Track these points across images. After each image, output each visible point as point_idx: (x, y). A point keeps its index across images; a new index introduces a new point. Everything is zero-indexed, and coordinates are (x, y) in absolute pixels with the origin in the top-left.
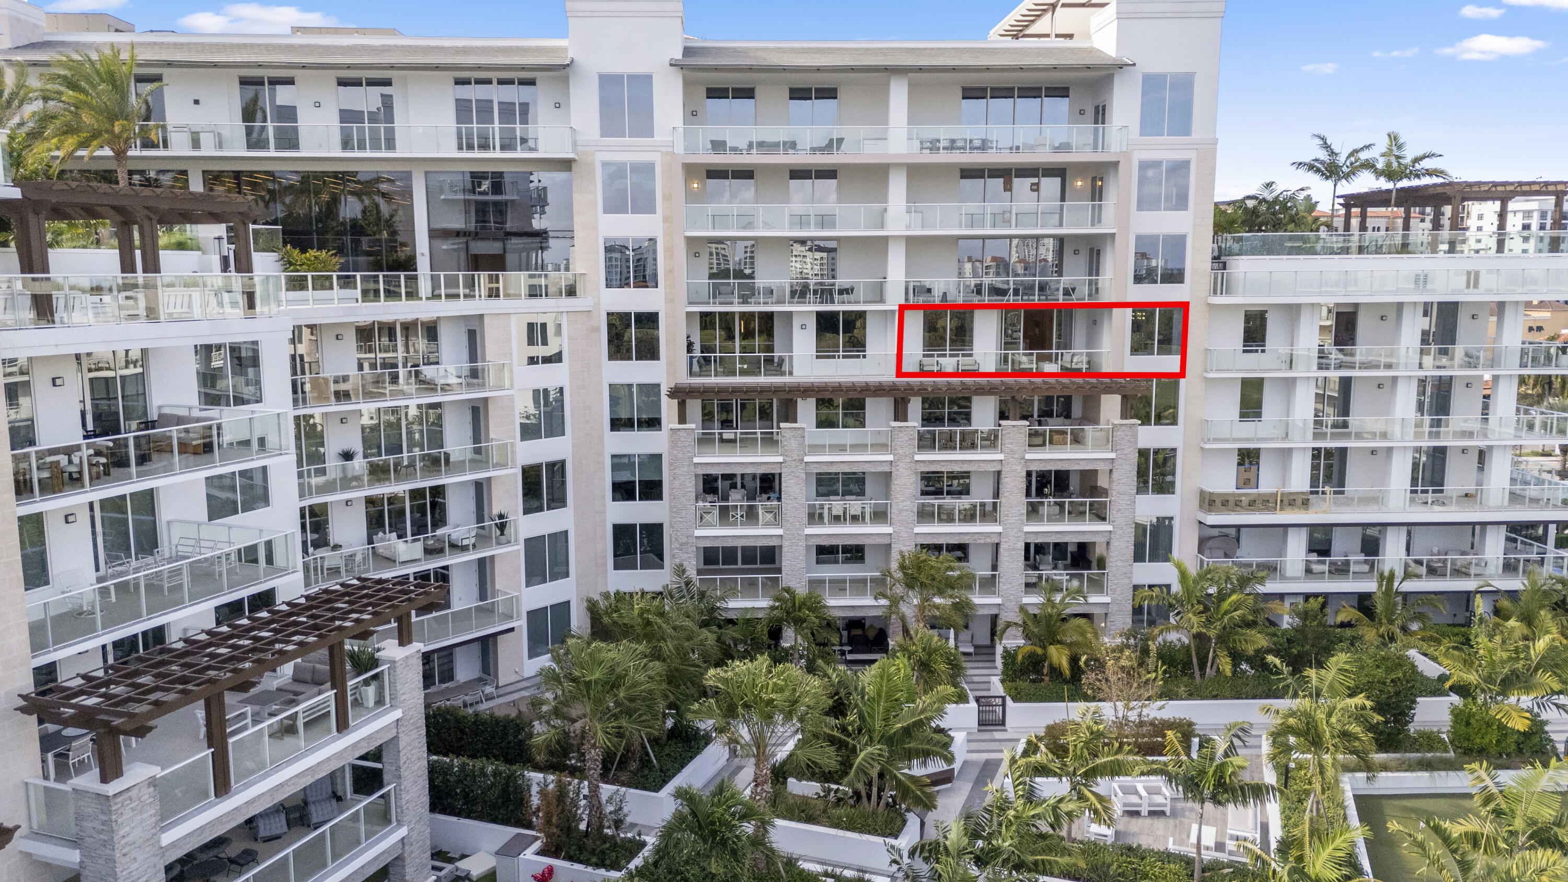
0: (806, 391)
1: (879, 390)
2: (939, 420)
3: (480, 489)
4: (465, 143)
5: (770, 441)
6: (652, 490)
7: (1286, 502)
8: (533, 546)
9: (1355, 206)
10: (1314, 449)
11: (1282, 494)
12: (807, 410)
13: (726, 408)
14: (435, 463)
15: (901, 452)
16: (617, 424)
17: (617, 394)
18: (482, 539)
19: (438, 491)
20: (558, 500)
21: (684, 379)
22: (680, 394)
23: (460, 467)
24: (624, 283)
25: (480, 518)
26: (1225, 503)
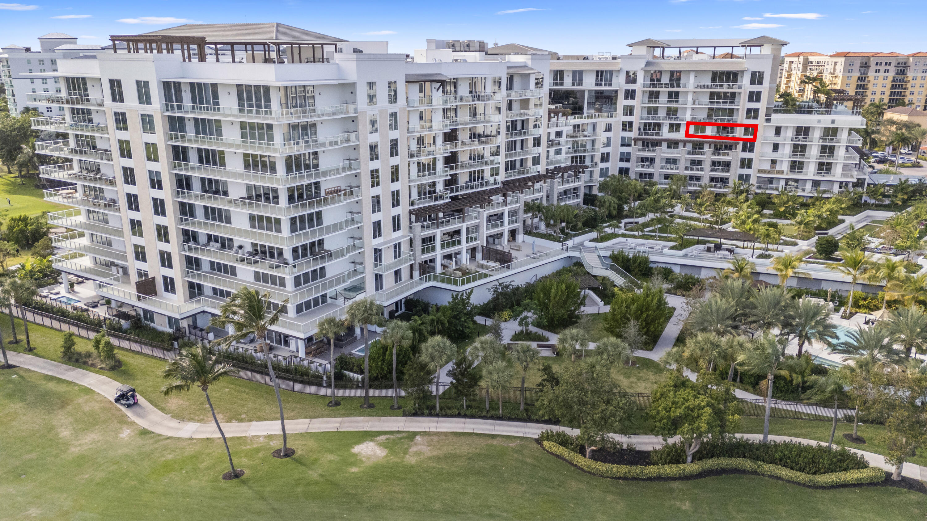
0: (665, 140)
1: (681, 141)
2: (696, 149)
3: (592, 157)
4: (597, 85)
5: (654, 151)
6: (628, 160)
8: (602, 169)
11: (782, 171)
12: (664, 145)
13: (648, 143)
14: (585, 151)
15: (682, 155)
16: (622, 145)
17: (623, 139)
18: (592, 166)
19: (584, 157)
20: (607, 161)
21: (637, 136)
22: (636, 140)
23: (589, 152)
24: (627, 115)
25: (592, 162)
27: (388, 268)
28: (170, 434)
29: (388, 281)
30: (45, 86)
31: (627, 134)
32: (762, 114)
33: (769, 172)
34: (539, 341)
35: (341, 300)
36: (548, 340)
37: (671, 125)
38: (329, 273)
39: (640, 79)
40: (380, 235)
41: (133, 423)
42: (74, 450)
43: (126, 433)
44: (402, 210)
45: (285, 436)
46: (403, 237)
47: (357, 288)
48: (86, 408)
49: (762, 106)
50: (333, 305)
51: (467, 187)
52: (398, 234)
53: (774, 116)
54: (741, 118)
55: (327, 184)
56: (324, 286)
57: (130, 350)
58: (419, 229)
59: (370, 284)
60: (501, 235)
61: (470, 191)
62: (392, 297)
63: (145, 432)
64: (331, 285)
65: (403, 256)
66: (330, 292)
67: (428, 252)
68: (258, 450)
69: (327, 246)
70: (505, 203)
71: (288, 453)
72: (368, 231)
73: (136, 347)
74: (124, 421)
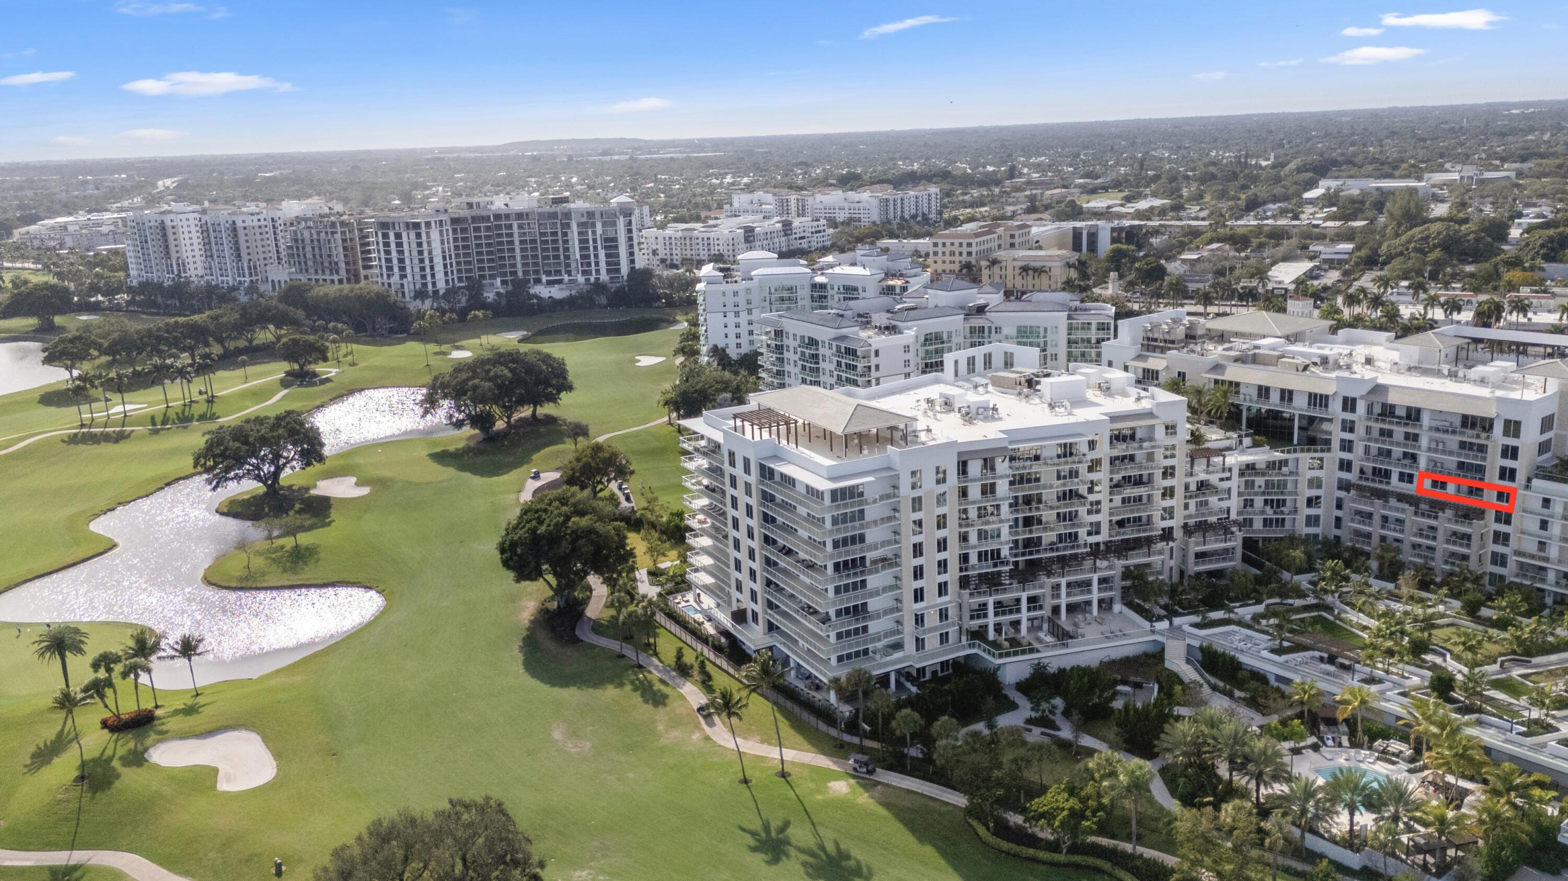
0: (1392, 492)
3: (1295, 501)
5: (1372, 504)
12: (1392, 498)
16: (1338, 489)
19: (1284, 500)
20: (1318, 506)
21: (1358, 481)
22: (1355, 485)
23: (1290, 495)
24: (1344, 451)
27: (931, 630)
28: (722, 743)
29: (932, 642)
30: (737, 320)
31: (1345, 475)
32: (1521, 477)
33: (1533, 557)
34: (1046, 727)
35: (878, 656)
36: (1059, 729)
37: (1401, 475)
38: (871, 630)
39: (1361, 407)
40: (922, 599)
41: (703, 730)
42: (663, 741)
43: (696, 736)
44: (952, 576)
45: (782, 761)
46: (950, 602)
47: (898, 646)
48: (678, 711)
49: (1522, 465)
50: (873, 659)
51: (1052, 550)
52: (944, 599)
53: (1536, 482)
54: (1493, 476)
55: (870, 555)
56: (865, 642)
57: (720, 668)
58: (967, 596)
59: (910, 646)
60: (1089, 603)
61: (1055, 554)
62: (937, 657)
63: (707, 738)
64: (873, 640)
65: (950, 620)
66: (871, 647)
67: (979, 617)
68: (769, 768)
69: (870, 608)
70: (1095, 569)
71: (784, 775)
72: (908, 596)
73: (725, 665)
74: (698, 727)
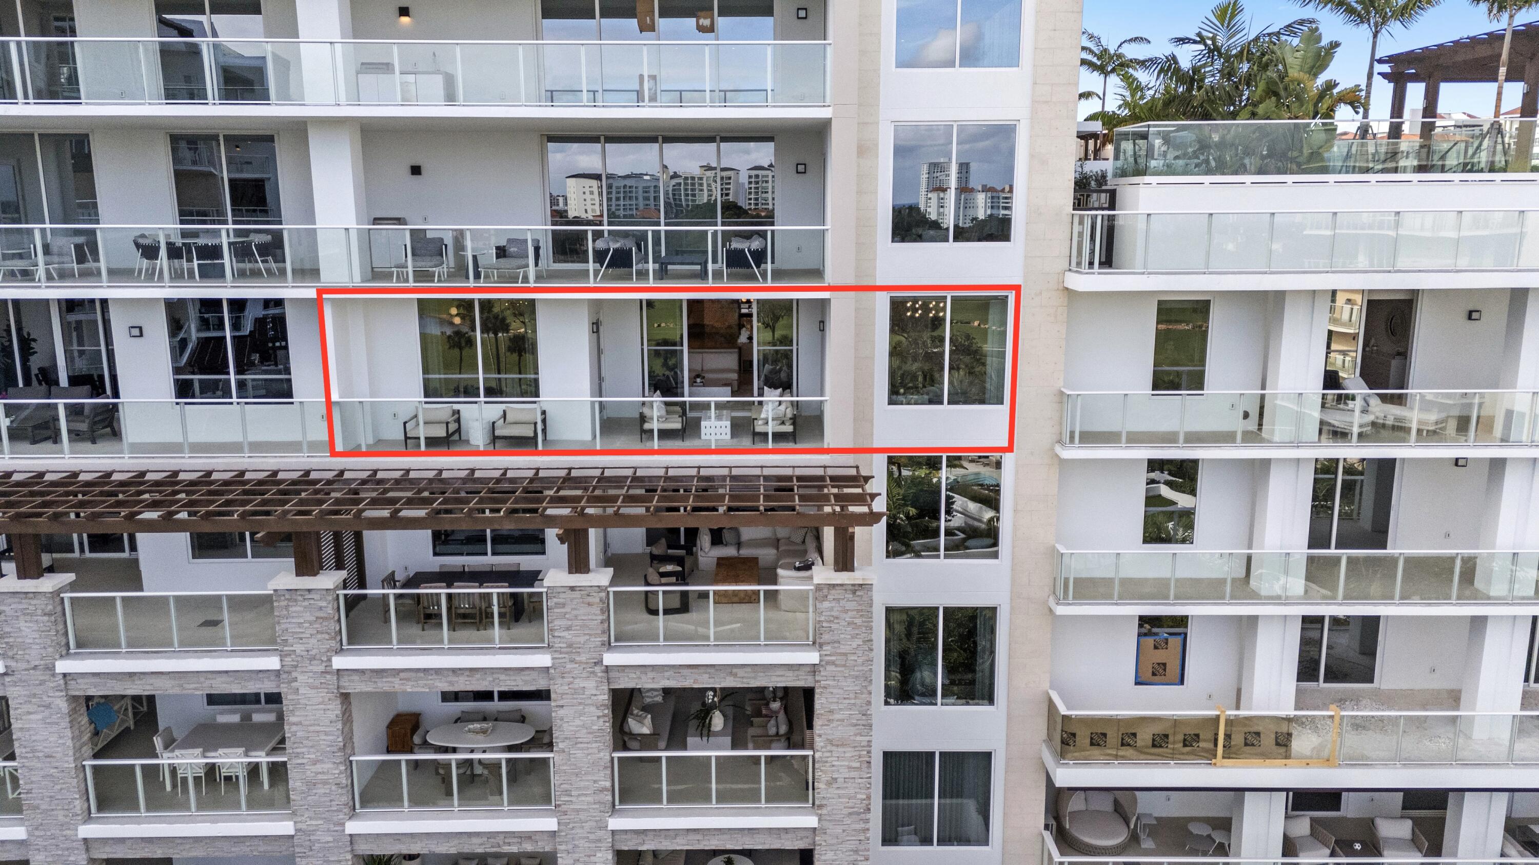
7: (1238, 739)
9: (1415, 78)
10: (1306, 620)
11: (1230, 722)
15: (299, 648)
26: (1098, 740)
